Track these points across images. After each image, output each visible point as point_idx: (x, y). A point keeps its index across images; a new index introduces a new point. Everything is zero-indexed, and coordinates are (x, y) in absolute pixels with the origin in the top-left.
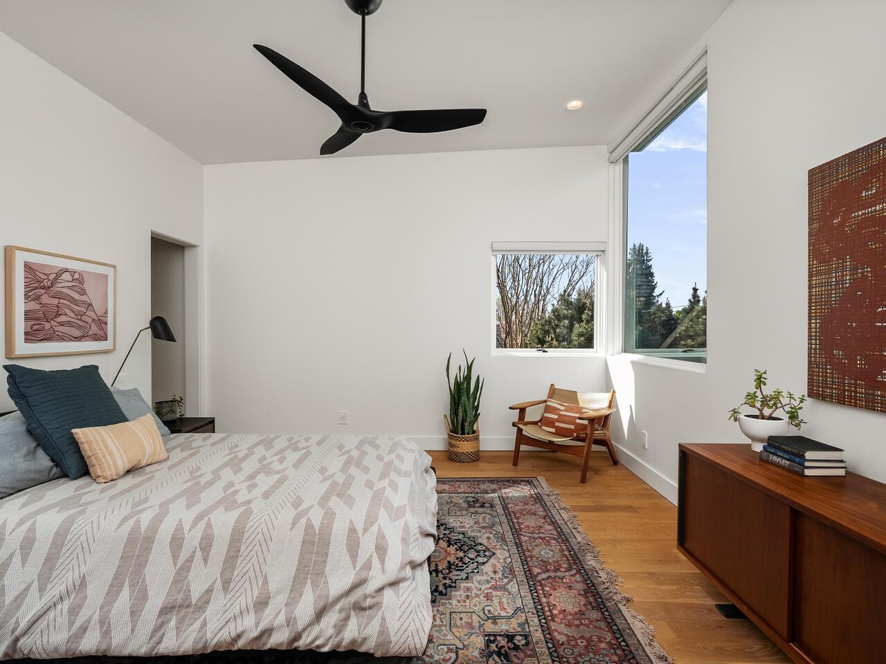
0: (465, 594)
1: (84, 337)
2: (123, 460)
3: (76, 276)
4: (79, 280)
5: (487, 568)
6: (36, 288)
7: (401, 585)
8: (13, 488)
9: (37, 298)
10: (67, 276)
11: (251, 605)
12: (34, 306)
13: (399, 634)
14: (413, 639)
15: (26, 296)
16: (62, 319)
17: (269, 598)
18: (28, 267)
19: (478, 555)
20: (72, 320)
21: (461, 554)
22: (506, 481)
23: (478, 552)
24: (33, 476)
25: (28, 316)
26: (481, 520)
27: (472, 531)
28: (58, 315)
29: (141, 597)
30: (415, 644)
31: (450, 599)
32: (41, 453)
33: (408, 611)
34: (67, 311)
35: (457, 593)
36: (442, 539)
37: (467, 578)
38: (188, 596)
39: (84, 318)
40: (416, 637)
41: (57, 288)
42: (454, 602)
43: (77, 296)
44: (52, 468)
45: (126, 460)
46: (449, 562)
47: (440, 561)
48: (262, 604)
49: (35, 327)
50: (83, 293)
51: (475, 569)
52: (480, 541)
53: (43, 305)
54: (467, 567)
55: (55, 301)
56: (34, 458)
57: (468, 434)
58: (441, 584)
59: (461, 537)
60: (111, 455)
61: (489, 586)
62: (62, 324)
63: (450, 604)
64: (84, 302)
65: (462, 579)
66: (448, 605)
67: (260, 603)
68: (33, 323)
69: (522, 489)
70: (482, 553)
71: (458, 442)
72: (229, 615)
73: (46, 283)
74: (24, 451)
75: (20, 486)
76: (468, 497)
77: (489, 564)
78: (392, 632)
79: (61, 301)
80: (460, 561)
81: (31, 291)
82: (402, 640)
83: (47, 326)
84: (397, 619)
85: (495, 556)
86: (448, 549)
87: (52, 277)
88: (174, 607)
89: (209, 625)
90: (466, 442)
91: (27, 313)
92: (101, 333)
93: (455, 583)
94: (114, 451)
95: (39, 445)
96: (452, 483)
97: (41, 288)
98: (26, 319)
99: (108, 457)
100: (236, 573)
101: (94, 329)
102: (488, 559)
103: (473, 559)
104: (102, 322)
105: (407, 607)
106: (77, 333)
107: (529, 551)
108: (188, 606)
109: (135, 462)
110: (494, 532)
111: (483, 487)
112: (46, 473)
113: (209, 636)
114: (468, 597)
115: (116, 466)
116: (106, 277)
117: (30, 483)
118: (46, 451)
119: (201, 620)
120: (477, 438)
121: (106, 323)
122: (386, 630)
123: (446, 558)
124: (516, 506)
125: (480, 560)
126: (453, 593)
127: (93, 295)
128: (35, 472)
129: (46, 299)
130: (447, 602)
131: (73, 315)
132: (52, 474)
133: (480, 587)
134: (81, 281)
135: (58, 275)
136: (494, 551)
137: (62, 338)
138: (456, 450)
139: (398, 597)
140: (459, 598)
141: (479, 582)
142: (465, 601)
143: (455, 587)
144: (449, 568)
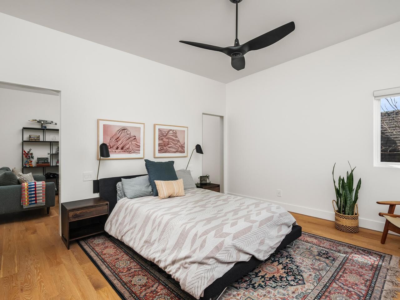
0: (265, 293)
1: (177, 152)
2: (166, 193)
3: (174, 132)
4: (175, 133)
5: (291, 289)
6: (162, 136)
7: (205, 266)
8: (140, 195)
9: (162, 139)
10: (171, 132)
11: (161, 250)
12: (161, 142)
13: (190, 284)
14: (195, 290)
15: (159, 139)
16: (169, 146)
17: (165, 250)
18: (160, 130)
19: (293, 280)
20: (173, 146)
21: (285, 275)
22: (362, 250)
23: (295, 279)
24: (146, 193)
25: (160, 145)
26: (316, 264)
27: (304, 268)
28: (168, 144)
29: (143, 235)
30: (195, 292)
31: (255, 292)
32: (150, 187)
33: (198, 277)
34: (171, 143)
35: (262, 291)
36: (283, 264)
37: (274, 287)
38: (150, 240)
39: (176, 145)
40: (196, 290)
41: (168, 136)
42: (255, 294)
43: (174, 138)
44: (151, 192)
45: (167, 193)
46: (274, 276)
47: (269, 273)
48: (163, 251)
49: (161, 148)
50: (176, 137)
51: (284, 286)
52: (304, 274)
53: (164, 142)
54: (281, 283)
55: (167, 140)
56: (148, 188)
57: (349, 215)
58: (258, 283)
59: (294, 267)
60: (163, 190)
61: (281, 297)
62: (169, 147)
63: (253, 294)
64: (177, 140)
65: (271, 286)
66: (251, 294)
67: (163, 250)
68: (161, 147)
69: (370, 258)
70: (296, 280)
71: (339, 218)
72: (155, 251)
73: (165, 135)
74: (146, 185)
75: (142, 195)
76: (323, 250)
77: (295, 287)
78: (188, 281)
79: (169, 140)
80: (280, 278)
81: (160, 137)
82: (190, 287)
83: (165, 148)
84: (192, 277)
85: (303, 285)
86: (281, 270)
87: (166, 132)
88: (147, 242)
89: (151, 251)
90: (345, 219)
91: (159, 144)
92: (183, 150)
93: (266, 286)
94: (164, 189)
95: (150, 184)
96: (321, 240)
97: (163, 136)
98: (159, 146)
99: (162, 191)
100: (162, 237)
101: (180, 149)
102: (297, 285)
103: (288, 281)
104: (182, 147)
105: (198, 275)
106: (174, 150)
107: (330, 292)
108: (150, 243)
109: (171, 194)
110: (318, 274)
111: (340, 248)
112: (149, 193)
113: (149, 255)
114: (265, 295)
115: (164, 194)
116: (184, 131)
117: (144, 195)
118: (152, 186)
119: (150, 249)
120: (356, 218)
121: (184, 147)
122: (186, 279)
123: (274, 273)
124: (352, 266)
125: (292, 283)
126: (260, 290)
127: (180, 138)
128: (146, 192)
129: (165, 140)
130: (252, 292)
131: (173, 144)
132: (151, 194)
133: (276, 294)
134: (176, 133)
135: (168, 132)
136: (306, 282)
137: (169, 152)
138: (340, 223)
139: (197, 269)
140: (260, 294)
141: (278, 292)
142: (261, 296)
143: (264, 288)
144: (270, 279)
